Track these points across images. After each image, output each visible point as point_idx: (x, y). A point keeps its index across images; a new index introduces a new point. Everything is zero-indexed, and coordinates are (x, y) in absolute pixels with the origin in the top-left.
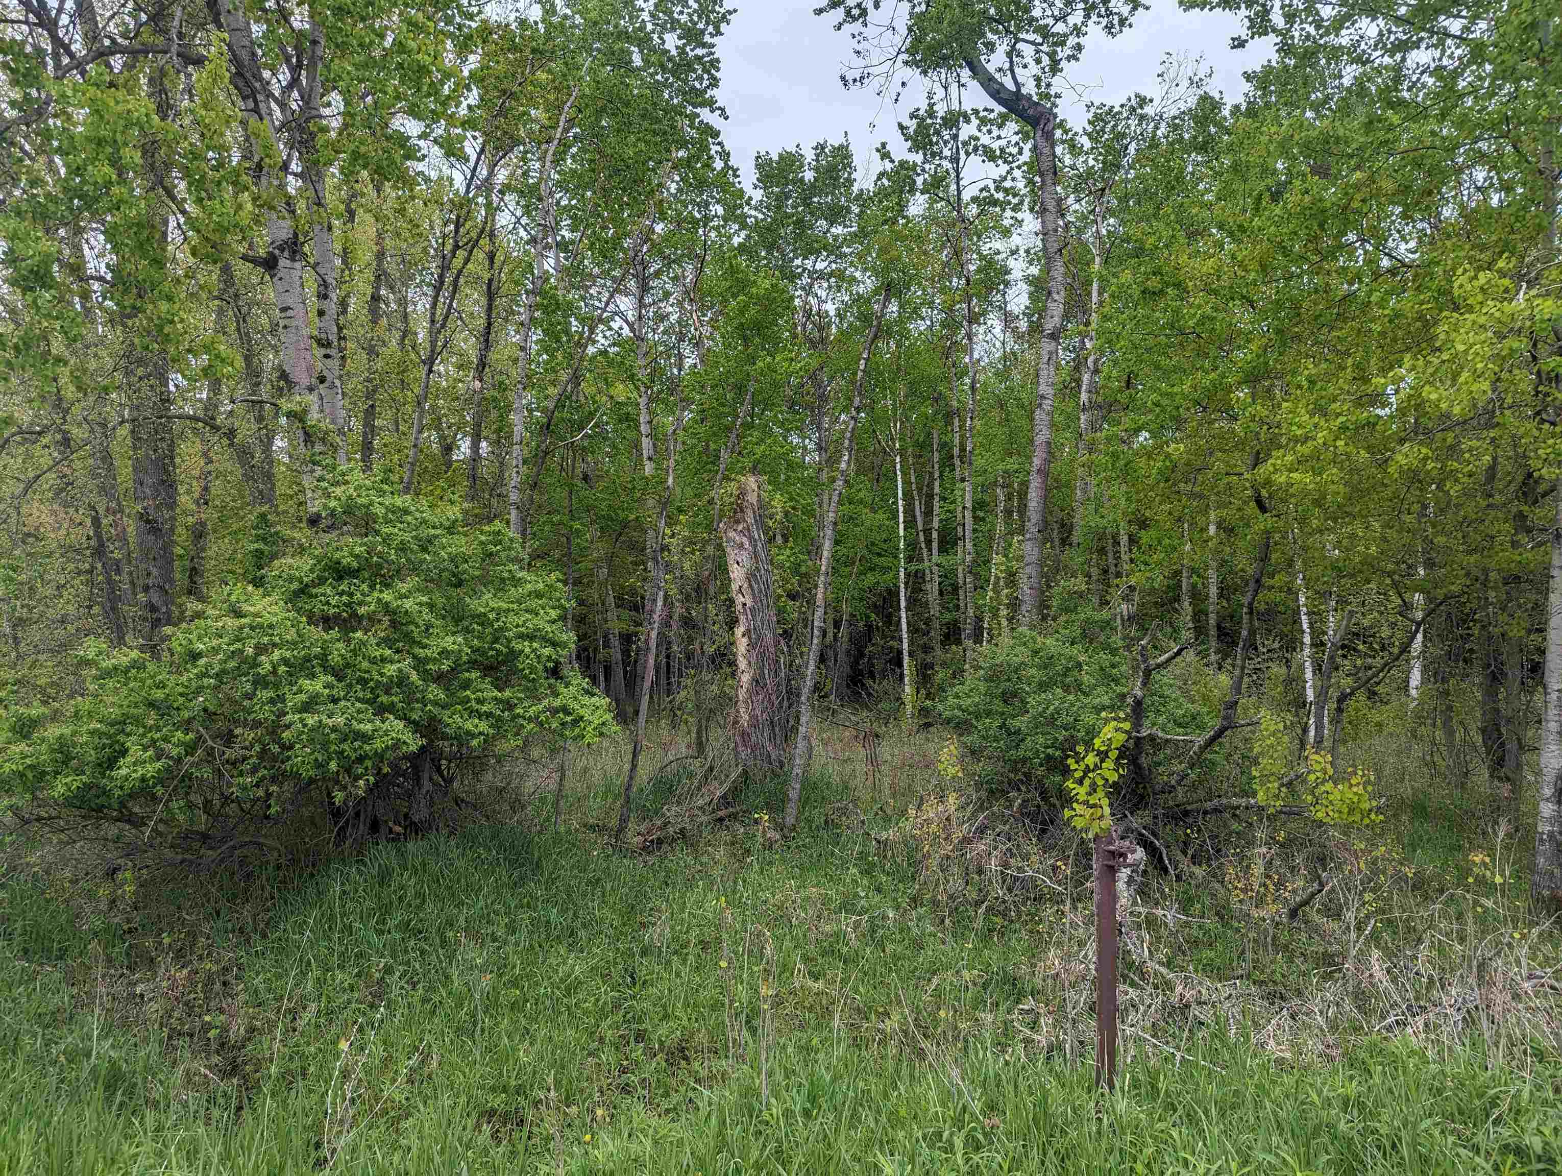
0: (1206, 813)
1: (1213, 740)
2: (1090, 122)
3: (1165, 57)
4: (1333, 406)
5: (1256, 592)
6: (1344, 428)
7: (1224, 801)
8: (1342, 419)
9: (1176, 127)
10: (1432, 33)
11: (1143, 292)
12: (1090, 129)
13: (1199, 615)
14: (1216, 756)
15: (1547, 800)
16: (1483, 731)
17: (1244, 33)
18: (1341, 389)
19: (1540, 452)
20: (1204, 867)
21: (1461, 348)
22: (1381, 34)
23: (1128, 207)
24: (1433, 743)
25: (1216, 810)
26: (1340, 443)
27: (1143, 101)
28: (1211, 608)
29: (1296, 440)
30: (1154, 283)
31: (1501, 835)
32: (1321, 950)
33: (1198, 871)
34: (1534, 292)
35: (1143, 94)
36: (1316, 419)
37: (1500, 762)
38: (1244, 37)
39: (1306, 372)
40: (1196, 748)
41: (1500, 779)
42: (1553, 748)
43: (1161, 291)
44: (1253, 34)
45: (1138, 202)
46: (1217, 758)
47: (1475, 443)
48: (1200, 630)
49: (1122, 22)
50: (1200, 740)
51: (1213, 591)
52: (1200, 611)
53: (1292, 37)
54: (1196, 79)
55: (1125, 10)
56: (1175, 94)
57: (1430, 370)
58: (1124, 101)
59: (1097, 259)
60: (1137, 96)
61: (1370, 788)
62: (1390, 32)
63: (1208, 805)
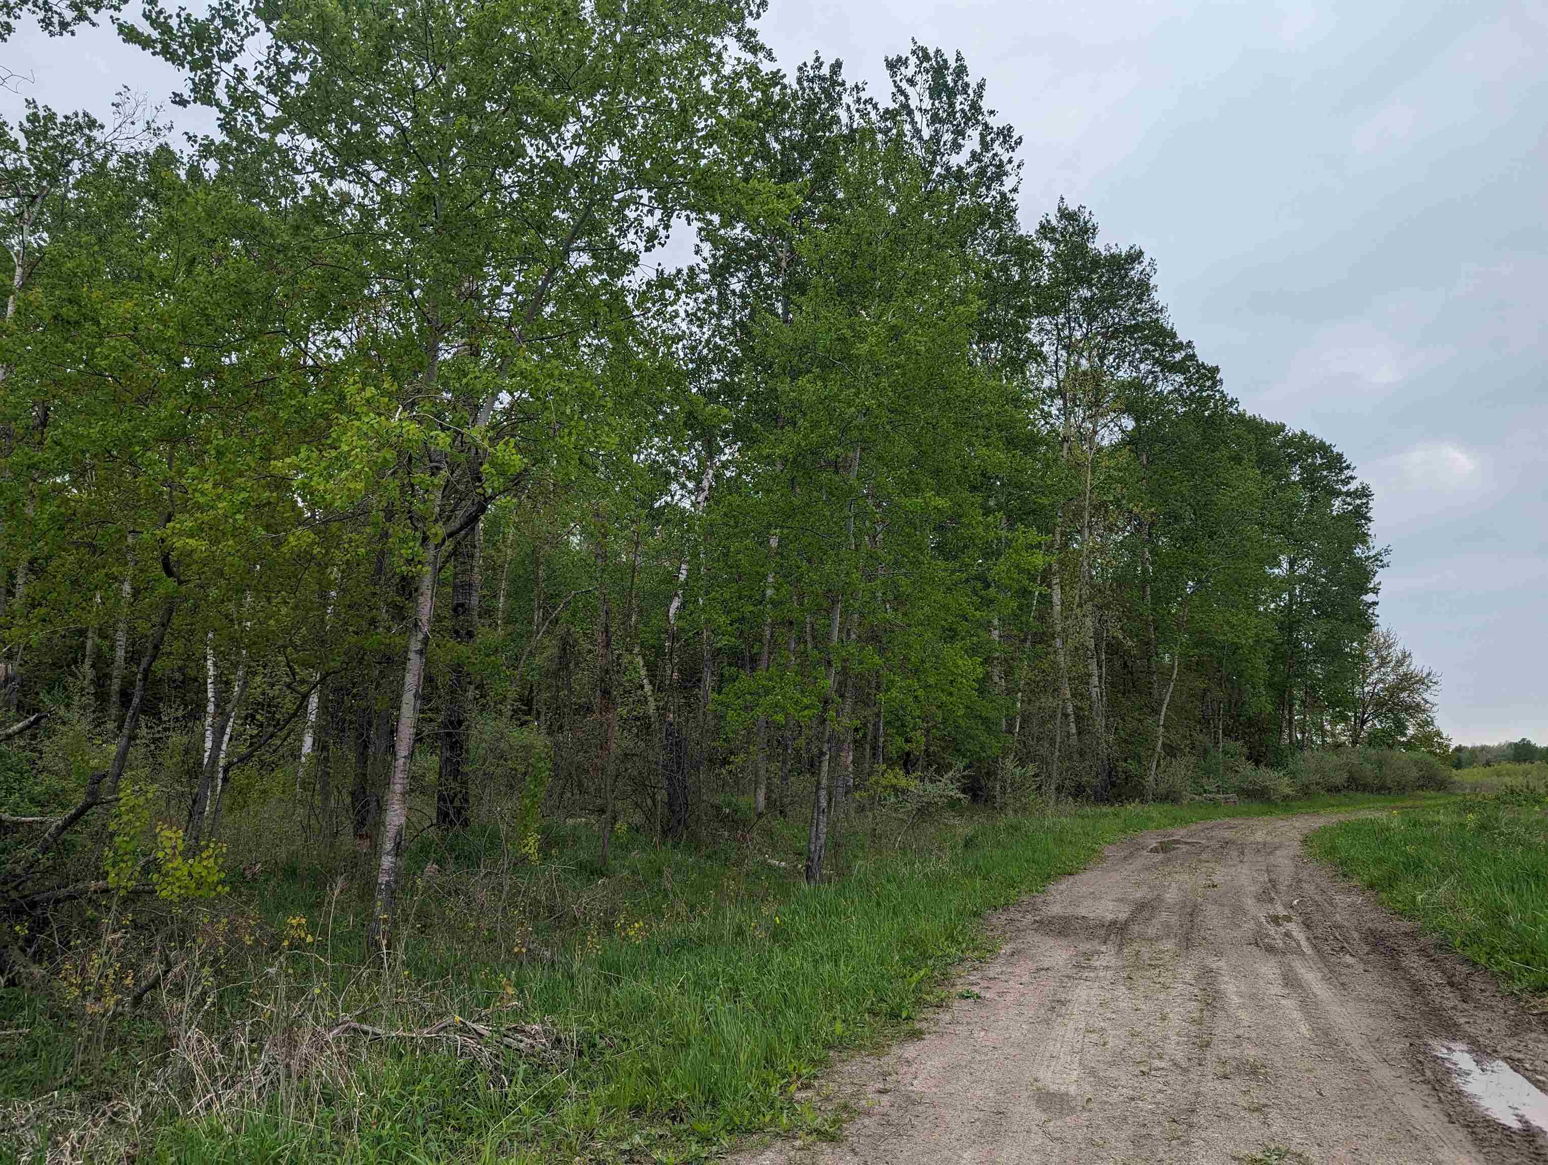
0: (57, 901)
1: (74, 819)
2: (28, 120)
3: (123, 90)
4: (239, 480)
5: (154, 658)
6: (245, 503)
7: (80, 886)
8: (244, 495)
9: (129, 166)
10: (357, 172)
11: (55, 318)
12: (27, 125)
13: (101, 680)
14: (81, 837)
15: (388, 853)
16: (352, 794)
17: (187, 94)
18: (248, 465)
19: (403, 551)
20: (45, 964)
21: (345, 448)
22: (314, 153)
23: (65, 228)
24: (312, 807)
25: (71, 897)
26: (239, 517)
27: (92, 124)
28: (115, 673)
29: (200, 507)
30: (68, 311)
31: (337, 892)
32: (161, 1034)
33: (37, 971)
34: (406, 414)
35: (94, 116)
36: (220, 490)
37: (362, 823)
38: (186, 97)
39: (215, 442)
40: (52, 829)
41: (361, 836)
42: (396, 807)
43: (77, 322)
44: (196, 98)
45: (78, 227)
46: (78, 839)
47: (354, 536)
48: (102, 696)
49: (64, 25)
50: (56, 820)
51: (120, 653)
52: (105, 675)
53: (235, 120)
54: (153, 126)
55: (69, 15)
56: (128, 130)
57: (323, 464)
58: (70, 114)
59: (19, 271)
60: (85, 115)
61: (220, 861)
62: (322, 155)
63: (62, 893)
